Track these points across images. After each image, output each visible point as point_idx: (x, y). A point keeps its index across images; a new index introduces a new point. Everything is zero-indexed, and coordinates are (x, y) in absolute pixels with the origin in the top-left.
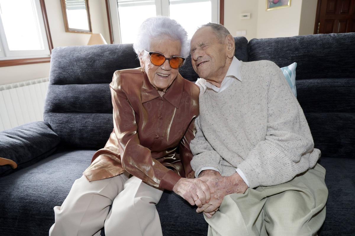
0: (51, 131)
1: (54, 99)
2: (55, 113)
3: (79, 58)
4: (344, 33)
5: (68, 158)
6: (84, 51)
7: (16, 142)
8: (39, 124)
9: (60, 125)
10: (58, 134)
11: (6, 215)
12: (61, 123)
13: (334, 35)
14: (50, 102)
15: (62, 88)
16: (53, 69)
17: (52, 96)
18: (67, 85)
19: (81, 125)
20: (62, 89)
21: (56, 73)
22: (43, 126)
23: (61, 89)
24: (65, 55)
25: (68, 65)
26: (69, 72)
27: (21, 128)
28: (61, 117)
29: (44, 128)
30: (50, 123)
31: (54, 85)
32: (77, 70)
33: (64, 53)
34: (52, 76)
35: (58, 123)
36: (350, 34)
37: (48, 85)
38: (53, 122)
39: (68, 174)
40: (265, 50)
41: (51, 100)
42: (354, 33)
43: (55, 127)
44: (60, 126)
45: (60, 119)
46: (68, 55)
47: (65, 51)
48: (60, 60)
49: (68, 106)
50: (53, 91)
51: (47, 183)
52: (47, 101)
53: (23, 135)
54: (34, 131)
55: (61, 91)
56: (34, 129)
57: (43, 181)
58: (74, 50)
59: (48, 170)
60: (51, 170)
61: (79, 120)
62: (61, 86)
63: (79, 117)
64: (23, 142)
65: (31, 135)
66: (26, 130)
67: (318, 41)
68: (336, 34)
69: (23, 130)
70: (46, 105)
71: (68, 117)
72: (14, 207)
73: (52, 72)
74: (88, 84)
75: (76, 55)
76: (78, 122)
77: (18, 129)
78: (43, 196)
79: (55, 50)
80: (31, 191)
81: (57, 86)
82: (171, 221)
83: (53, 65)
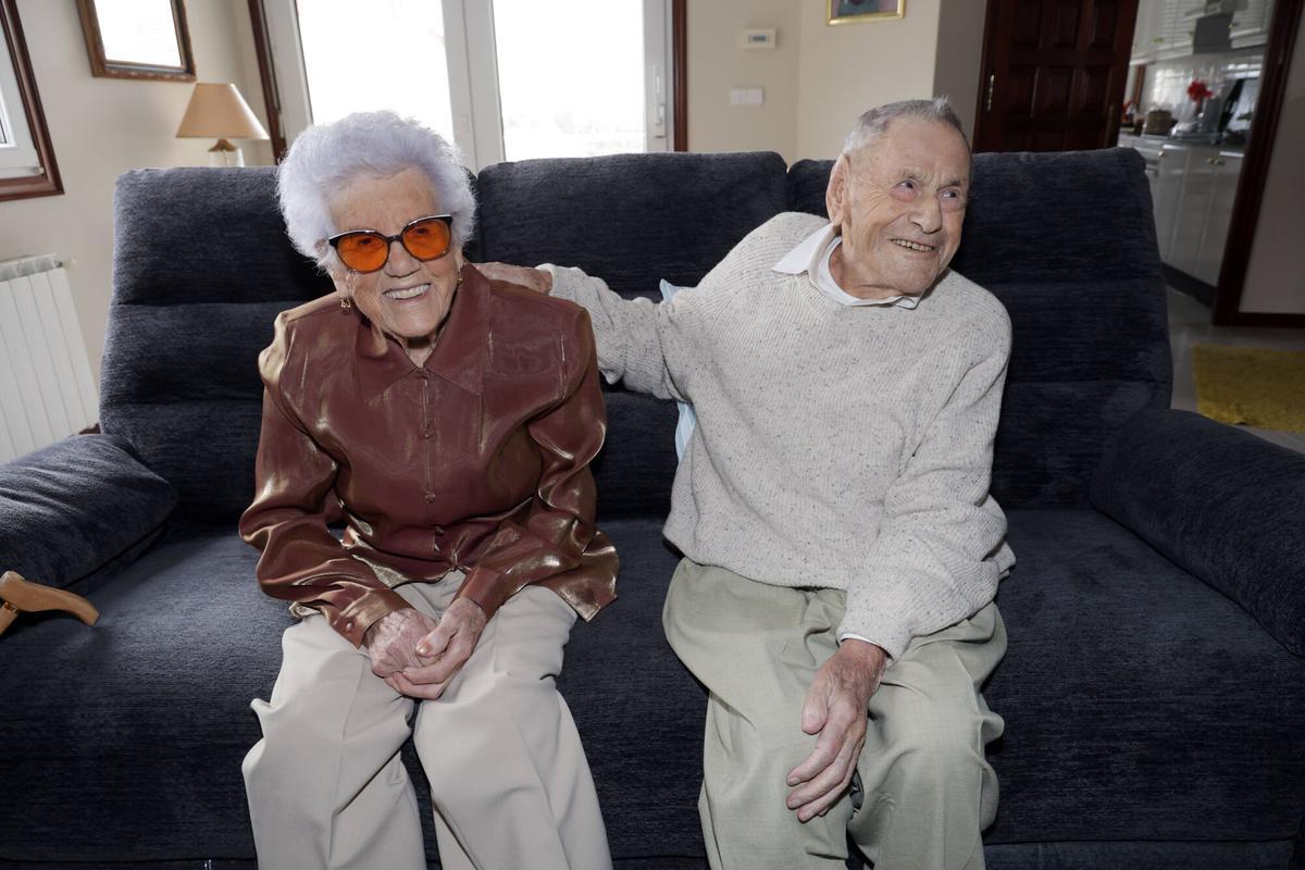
0: (143, 467)
1: (142, 357)
2: (148, 406)
3: (229, 212)
4: (1053, 154)
7: (40, 514)
8: (95, 445)
9: (174, 445)
10: (169, 479)
11: (74, 749)
12: (174, 441)
13: (1028, 158)
14: (126, 368)
15: (170, 317)
16: (127, 249)
17: (134, 345)
18: (186, 306)
20: (170, 321)
21: (143, 265)
22: (111, 452)
23: (159, 320)
24: (175, 200)
25: (188, 236)
26: (192, 262)
27: (37, 463)
28: (172, 417)
29: (117, 460)
30: (130, 441)
31: (134, 307)
32: (224, 255)
33: (167, 195)
34: (123, 273)
35: (165, 438)
36: (1069, 156)
37: (110, 307)
38: (146, 435)
39: (253, 610)
41: (131, 360)
42: (1079, 153)
43: (156, 455)
44: (172, 449)
45: (171, 427)
46: (187, 203)
47: (173, 185)
48: (154, 218)
50: (137, 327)
51: (191, 639)
52: (113, 365)
53: (55, 487)
54: (86, 472)
55: (166, 329)
56: (85, 465)
57: (174, 636)
58: (205, 185)
59: (177, 600)
60: (187, 602)
61: (241, 427)
62: (163, 311)
63: (242, 417)
64: (61, 510)
65: (83, 487)
66: (56, 469)
67: (986, 176)
68: (1033, 155)
69: (48, 469)
70: (112, 377)
71: (201, 416)
72: (102, 722)
73: (126, 259)
74: (264, 301)
75: (218, 201)
76: (240, 435)
77: (29, 468)
78: (196, 680)
79: (132, 182)
80: (146, 669)
81: (146, 309)
82: (607, 716)
83: (129, 233)
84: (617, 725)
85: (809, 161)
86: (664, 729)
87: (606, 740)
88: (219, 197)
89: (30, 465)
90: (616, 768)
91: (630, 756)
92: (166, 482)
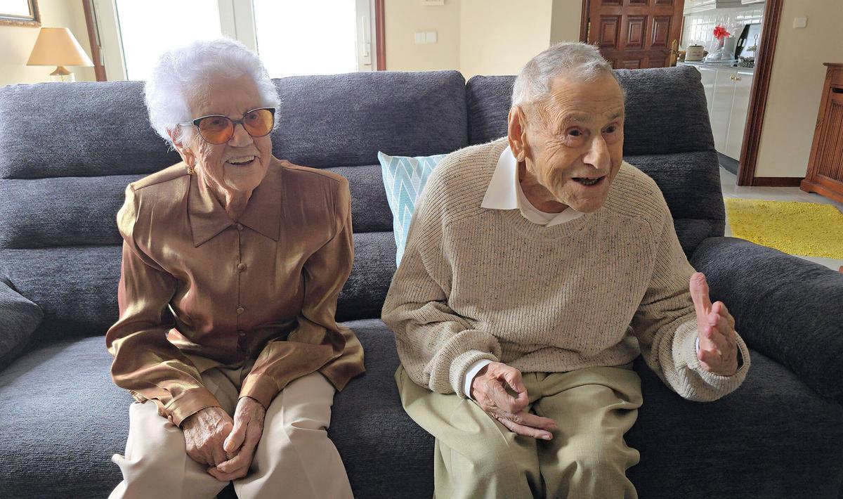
0: (18, 294)
1: (17, 216)
2: (22, 251)
3: (80, 113)
5: (81, 355)
6: (94, 98)
9: (40, 278)
10: (37, 302)
12: (42, 275)
15: (37, 187)
16: (6, 140)
18: (48, 179)
19: (98, 276)
20: (37, 190)
21: (16, 151)
23: (32, 189)
24: (41, 105)
25: (50, 130)
26: (53, 149)
28: (39, 258)
30: (8, 276)
31: (10, 181)
32: (77, 144)
33: (35, 102)
35: (34, 273)
38: (19, 272)
40: (501, 100)
43: (27, 285)
44: (39, 280)
45: (38, 265)
46: (50, 107)
47: (38, 95)
48: (26, 118)
49: (58, 231)
50: (12, 195)
55: (34, 196)
60: (56, 388)
61: (89, 264)
62: (31, 183)
63: (90, 256)
71: (60, 258)
73: (6, 147)
75: (71, 106)
76: (89, 269)
79: (8, 93)
80: (30, 436)
81: (20, 182)
83: (7, 129)
88: (73, 103)
92: (34, 304)
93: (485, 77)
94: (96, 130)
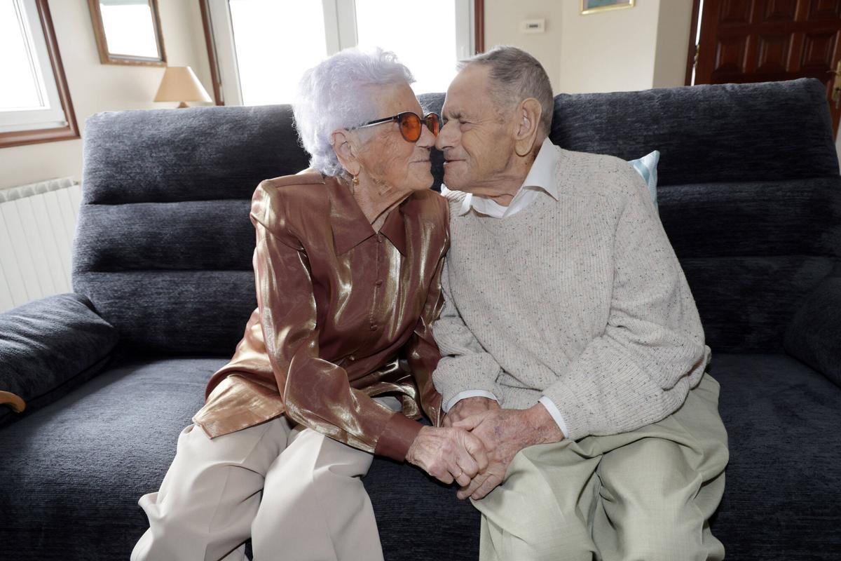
0: (96, 316)
1: (98, 240)
2: (103, 274)
3: (155, 140)
4: (752, 84)
5: (144, 379)
6: (168, 124)
7: (15, 349)
8: (64, 301)
9: (117, 301)
10: (113, 324)
11: (15, 523)
12: (119, 298)
13: (733, 88)
14: (87, 247)
15: (117, 213)
16: (90, 167)
17: (93, 231)
18: (128, 205)
19: (169, 301)
20: (117, 215)
21: (100, 177)
22: (75, 305)
23: (113, 214)
24: (121, 132)
25: (129, 157)
26: (132, 175)
27: (22, 313)
28: (118, 281)
29: (78, 311)
30: (89, 298)
31: (94, 206)
32: (152, 168)
33: (116, 129)
34: (88, 183)
35: (111, 295)
36: (765, 85)
37: (80, 206)
38: (100, 294)
39: (153, 419)
40: (587, 120)
41: (91, 242)
42: (773, 83)
43: (105, 307)
44: (116, 303)
45: (116, 288)
46: (129, 133)
47: (120, 123)
48: (107, 145)
49: (135, 255)
50: (95, 220)
51: (105, 442)
52: (80, 245)
53: (30, 330)
54: (54, 319)
55: (114, 221)
56: (55, 314)
57: (94, 439)
58: (141, 122)
59: (102, 411)
60: (109, 412)
61: (162, 288)
62: (113, 209)
63: (163, 281)
64: (32, 346)
65: (50, 330)
66: (34, 317)
67: (700, 101)
68: (736, 85)
69: (28, 317)
70: (79, 253)
71: (136, 281)
72: (34, 504)
73: (89, 174)
75: (148, 132)
76: (161, 293)
77: (15, 316)
78: (102, 475)
79: (94, 121)
80: (69, 465)
81: (103, 207)
82: (401, 513)
83: (91, 156)
84: (407, 520)
85: (565, 95)
86: (444, 526)
87: (399, 532)
88: (150, 129)
89: (17, 314)
90: (408, 554)
91: (419, 546)
92: (111, 326)
93: (570, 96)
94: (170, 157)
